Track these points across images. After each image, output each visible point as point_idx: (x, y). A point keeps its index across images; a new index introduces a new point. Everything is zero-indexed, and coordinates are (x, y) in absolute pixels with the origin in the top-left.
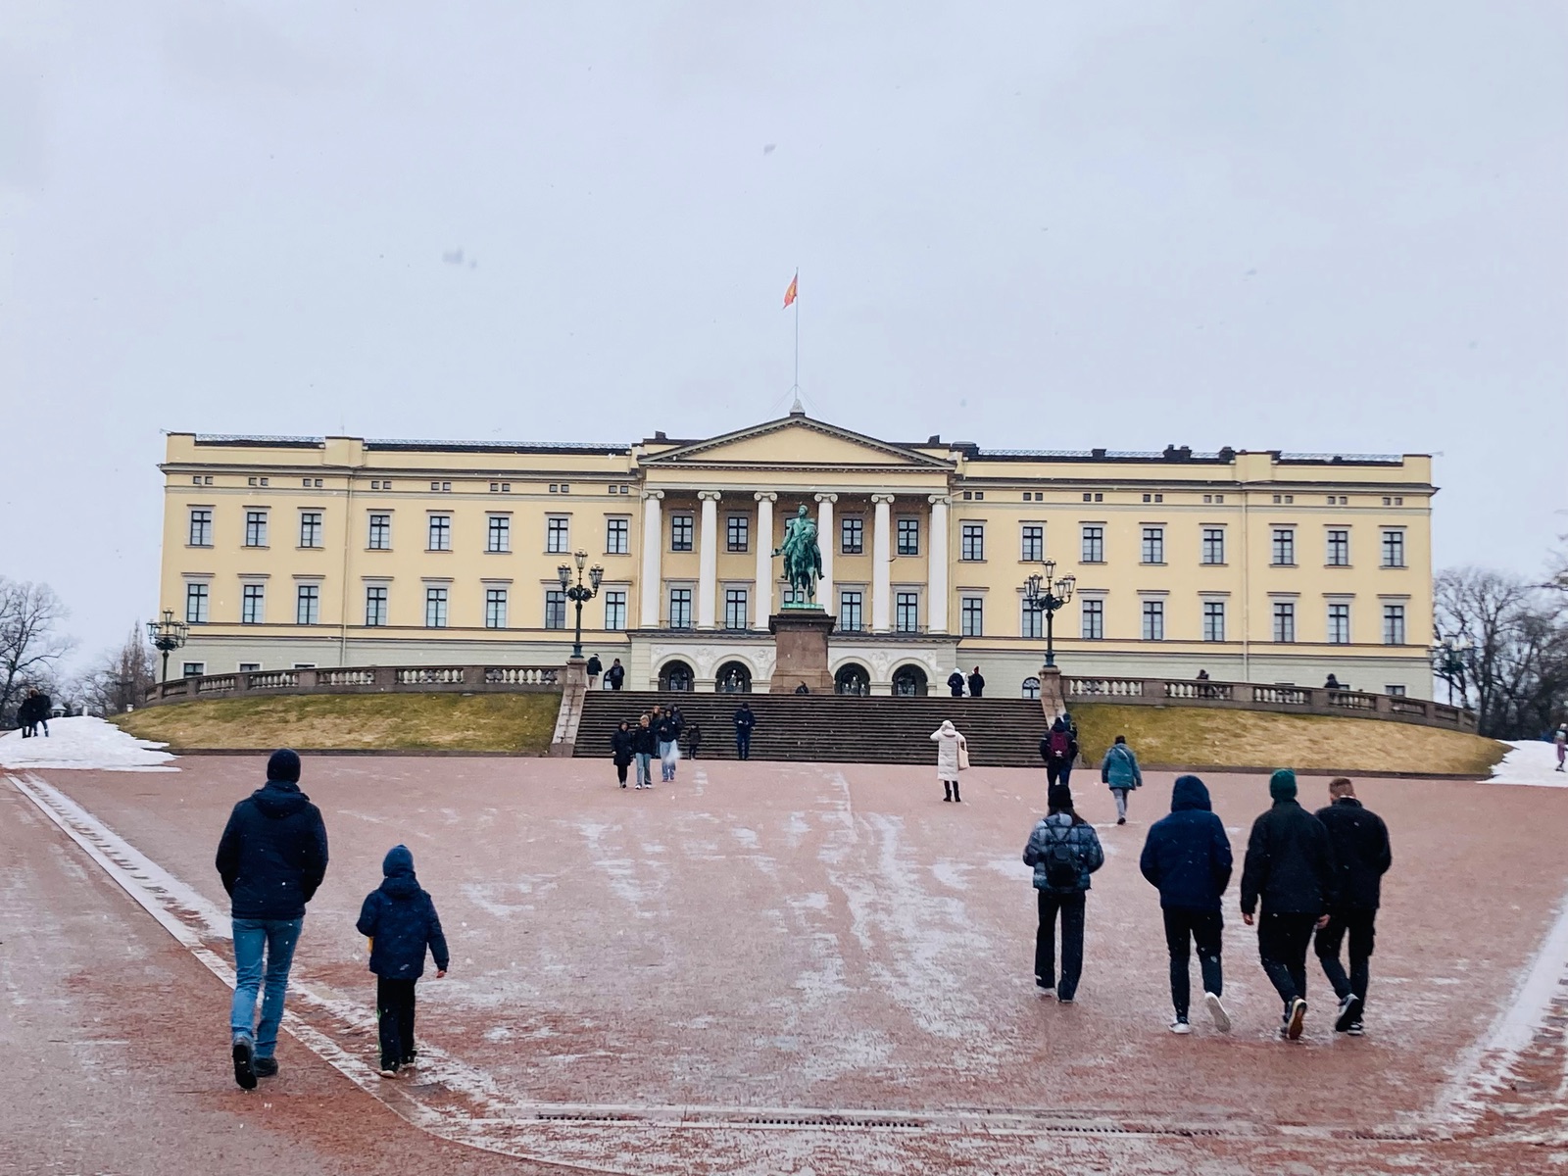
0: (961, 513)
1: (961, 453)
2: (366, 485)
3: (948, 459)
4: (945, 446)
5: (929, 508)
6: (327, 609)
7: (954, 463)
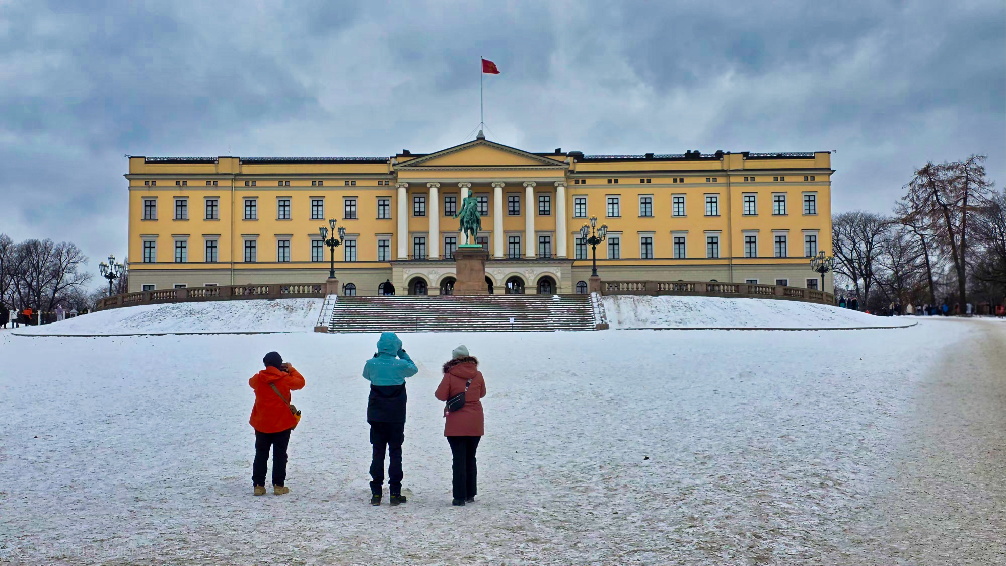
0: (573, 191)
1: (573, 158)
2: (243, 184)
3: (565, 161)
4: (564, 154)
5: (555, 189)
6: (223, 253)
7: (568, 164)
